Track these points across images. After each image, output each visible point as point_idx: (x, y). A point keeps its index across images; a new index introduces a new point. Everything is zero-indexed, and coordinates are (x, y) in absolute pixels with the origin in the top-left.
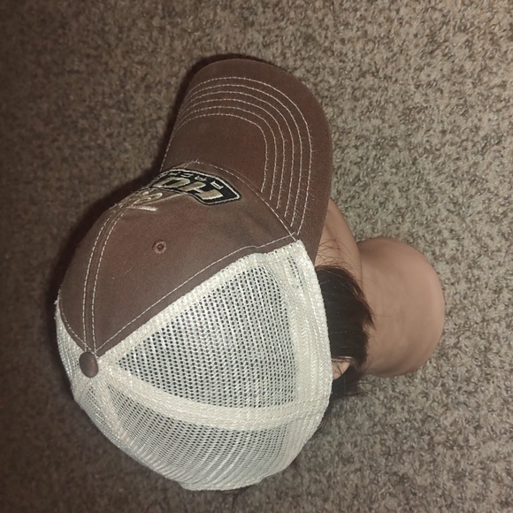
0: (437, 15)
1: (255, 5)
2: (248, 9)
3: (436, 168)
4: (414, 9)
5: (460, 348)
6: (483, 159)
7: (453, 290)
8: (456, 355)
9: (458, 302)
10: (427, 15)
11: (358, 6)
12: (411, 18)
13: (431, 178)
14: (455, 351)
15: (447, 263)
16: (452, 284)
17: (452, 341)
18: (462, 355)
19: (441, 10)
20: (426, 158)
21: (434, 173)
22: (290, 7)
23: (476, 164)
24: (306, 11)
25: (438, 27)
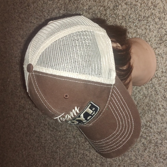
0: (163, 30)
1: (97, 13)
2: (95, 14)
3: (159, 84)
4: (155, 27)
5: (162, 145)
7: (161, 125)
8: (161, 147)
9: (163, 129)
10: (160, 30)
11: (135, 21)
12: (154, 30)
13: (157, 87)
14: (160, 145)
15: (160, 116)
16: (162, 123)
17: (160, 142)
18: (163, 147)
19: (165, 29)
20: (156, 79)
21: (158, 85)
22: (110, 17)
24: (115, 19)
25: (164, 35)
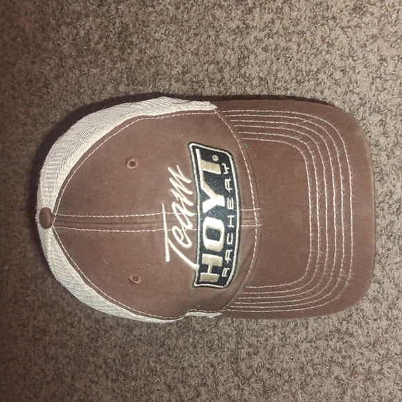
0: (355, 97)
1: (203, 80)
2: (197, 82)
4: (336, 92)
5: (383, 374)
6: (398, 219)
7: (376, 325)
8: (380, 380)
9: (380, 335)
10: (347, 97)
11: (288, 86)
12: (333, 98)
14: (379, 376)
15: (371, 302)
16: (375, 320)
17: (377, 367)
18: (386, 381)
19: (358, 94)
22: (231, 83)
23: (392, 222)
24: (245, 88)
25: (357, 108)
